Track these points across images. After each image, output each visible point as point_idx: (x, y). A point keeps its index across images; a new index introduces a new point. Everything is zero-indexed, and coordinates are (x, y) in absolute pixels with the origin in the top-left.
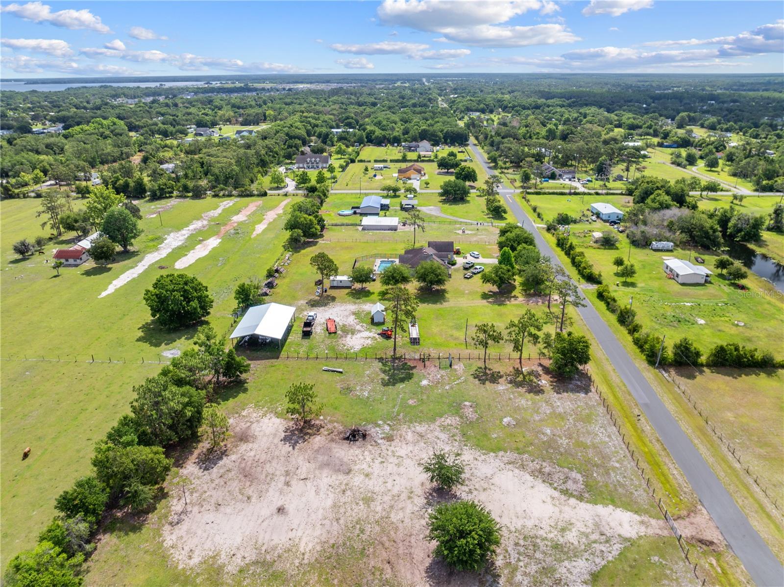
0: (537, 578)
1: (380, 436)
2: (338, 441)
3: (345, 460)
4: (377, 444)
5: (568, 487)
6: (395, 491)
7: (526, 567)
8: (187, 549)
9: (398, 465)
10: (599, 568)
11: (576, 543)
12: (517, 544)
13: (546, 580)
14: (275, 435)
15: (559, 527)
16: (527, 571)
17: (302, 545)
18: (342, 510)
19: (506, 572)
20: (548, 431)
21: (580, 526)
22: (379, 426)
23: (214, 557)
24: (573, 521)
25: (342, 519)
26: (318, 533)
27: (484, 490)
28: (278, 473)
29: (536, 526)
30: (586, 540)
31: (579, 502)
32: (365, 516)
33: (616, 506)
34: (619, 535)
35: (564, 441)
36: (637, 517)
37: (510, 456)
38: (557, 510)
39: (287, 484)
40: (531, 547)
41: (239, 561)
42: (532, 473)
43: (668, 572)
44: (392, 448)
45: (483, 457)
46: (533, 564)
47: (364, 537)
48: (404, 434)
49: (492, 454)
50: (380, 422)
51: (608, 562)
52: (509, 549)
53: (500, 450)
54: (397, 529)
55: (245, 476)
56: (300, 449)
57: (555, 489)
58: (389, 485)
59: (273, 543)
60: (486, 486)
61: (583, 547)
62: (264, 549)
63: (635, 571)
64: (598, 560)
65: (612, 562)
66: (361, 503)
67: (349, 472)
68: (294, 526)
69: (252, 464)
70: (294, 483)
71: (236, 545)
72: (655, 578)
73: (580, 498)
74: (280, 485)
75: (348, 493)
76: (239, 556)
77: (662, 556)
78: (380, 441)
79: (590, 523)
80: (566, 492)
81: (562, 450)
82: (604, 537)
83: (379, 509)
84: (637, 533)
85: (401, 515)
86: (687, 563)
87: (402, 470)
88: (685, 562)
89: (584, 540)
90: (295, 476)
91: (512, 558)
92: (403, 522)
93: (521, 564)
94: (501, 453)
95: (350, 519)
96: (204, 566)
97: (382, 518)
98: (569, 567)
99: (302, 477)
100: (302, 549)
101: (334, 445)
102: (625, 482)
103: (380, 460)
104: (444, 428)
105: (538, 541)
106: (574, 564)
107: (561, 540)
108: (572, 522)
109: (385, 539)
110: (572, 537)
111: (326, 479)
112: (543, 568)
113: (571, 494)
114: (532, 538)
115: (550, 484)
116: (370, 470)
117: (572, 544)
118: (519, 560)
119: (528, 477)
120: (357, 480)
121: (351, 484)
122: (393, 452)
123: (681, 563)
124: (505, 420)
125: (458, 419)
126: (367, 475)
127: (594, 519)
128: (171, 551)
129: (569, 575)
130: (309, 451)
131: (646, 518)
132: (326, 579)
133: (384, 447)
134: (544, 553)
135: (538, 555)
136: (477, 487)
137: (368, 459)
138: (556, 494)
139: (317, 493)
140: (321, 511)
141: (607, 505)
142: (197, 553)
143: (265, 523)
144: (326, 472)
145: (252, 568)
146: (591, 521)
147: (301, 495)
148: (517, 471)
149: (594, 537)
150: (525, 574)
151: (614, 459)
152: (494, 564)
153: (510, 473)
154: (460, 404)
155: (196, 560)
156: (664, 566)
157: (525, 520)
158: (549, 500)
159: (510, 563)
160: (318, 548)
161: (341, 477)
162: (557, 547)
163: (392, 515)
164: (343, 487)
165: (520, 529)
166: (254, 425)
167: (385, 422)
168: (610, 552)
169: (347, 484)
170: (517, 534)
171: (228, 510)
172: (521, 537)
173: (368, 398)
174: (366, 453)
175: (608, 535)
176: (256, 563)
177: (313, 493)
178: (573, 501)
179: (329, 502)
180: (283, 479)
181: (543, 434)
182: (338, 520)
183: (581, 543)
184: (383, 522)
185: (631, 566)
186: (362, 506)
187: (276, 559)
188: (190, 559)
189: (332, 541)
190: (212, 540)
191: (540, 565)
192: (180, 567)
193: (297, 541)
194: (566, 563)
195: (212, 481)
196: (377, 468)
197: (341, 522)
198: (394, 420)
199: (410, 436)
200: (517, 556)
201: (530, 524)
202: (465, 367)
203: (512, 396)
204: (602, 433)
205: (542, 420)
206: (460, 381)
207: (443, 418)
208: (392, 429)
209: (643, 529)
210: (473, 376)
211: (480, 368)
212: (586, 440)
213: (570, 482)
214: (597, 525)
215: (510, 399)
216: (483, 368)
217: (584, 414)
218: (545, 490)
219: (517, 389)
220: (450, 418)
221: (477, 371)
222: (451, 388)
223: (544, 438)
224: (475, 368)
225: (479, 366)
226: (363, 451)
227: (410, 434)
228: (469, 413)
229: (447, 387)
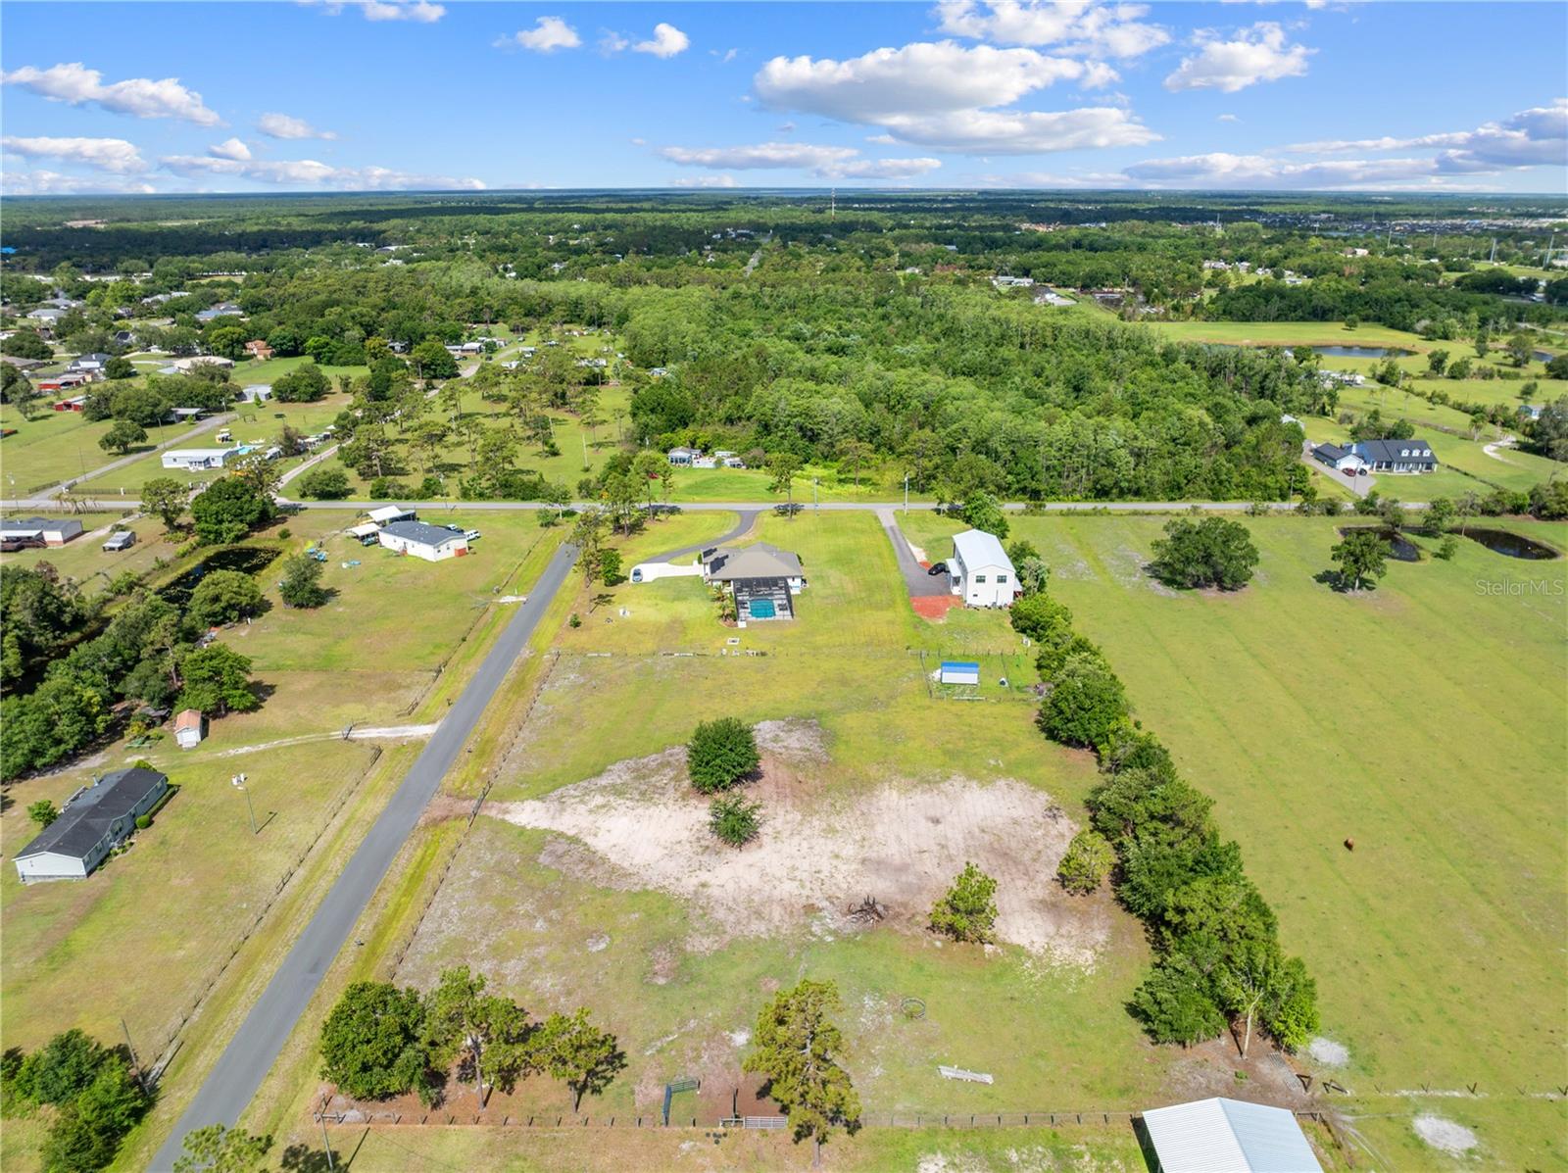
1: (826, 913)
2: (894, 906)
3: (874, 877)
4: (829, 898)
5: (566, 846)
6: (796, 839)
8: (1018, 789)
9: (794, 868)
15: (606, 809)
16: (661, 777)
18: (860, 821)
19: (682, 776)
20: (540, 924)
21: (582, 808)
22: (834, 933)
24: (586, 814)
25: (857, 815)
29: (632, 809)
30: (584, 798)
31: (565, 831)
32: (831, 816)
33: (522, 827)
34: (544, 802)
35: (526, 907)
36: (507, 817)
37: (624, 886)
38: (598, 824)
40: (648, 792)
42: (604, 860)
43: (521, 779)
44: (806, 892)
45: (666, 883)
46: (653, 781)
47: (829, 800)
48: (787, 918)
49: (650, 888)
50: (829, 939)
51: (574, 784)
52: (672, 791)
53: (636, 894)
54: (793, 805)
55: (1006, 853)
57: (585, 845)
58: (805, 845)
61: (592, 793)
63: (554, 778)
65: (571, 784)
66: (839, 828)
67: (864, 861)
69: (1009, 868)
70: (935, 848)
72: (539, 775)
73: (561, 834)
74: (952, 845)
75: (858, 838)
77: (515, 787)
78: (825, 904)
79: (569, 811)
80: (575, 841)
81: (539, 894)
82: (563, 800)
83: (816, 823)
84: (523, 804)
85: (789, 817)
87: (788, 863)
89: (587, 798)
91: (672, 784)
92: (786, 812)
93: (665, 781)
94: (636, 889)
95: (848, 815)
97: (810, 815)
99: (927, 854)
101: (899, 898)
102: (485, 854)
103: (821, 875)
104: (717, 929)
105: (637, 798)
106: (610, 782)
107: (611, 798)
109: (806, 798)
110: (599, 800)
111: (893, 852)
112: (644, 779)
113: (568, 840)
114: (643, 800)
115: (587, 850)
116: (835, 862)
117: (601, 795)
118: (665, 784)
119: (613, 857)
120: (849, 850)
121: (857, 846)
122: (803, 887)
123: (501, 784)
124: (602, 946)
125: (689, 948)
126: (837, 857)
127: (561, 815)
128: (1031, 787)
129: (622, 774)
130: (933, 887)
131: (499, 817)
133: (818, 894)
134: (637, 789)
135: (643, 787)
136: (688, 845)
137: (839, 877)
138: (589, 840)
139: (899, 839)
140: (886, 820)
141: (534, 828)
144: (897, 860)
146: (565, 814)
147: (917, 834)
148: (625, 865)
149: (574, 801)
150: (664, 775)
151: (471, 881)
153: (635, 862)
154: (675, 980)
157: (642, 814)
158: (601, 833)
159: (675, 782)
161: (872, 854)
162: (620, 794)
163: (800, 817)
164: (866, 843)
165: (652, 807)
167: (821, 940)
168: (567, 789)
169: (863, 847)
170: (658, 802)
172: (654, 800)
173: (862, 992)
174: (845, 886)
175: (556, 803)
177: (903, 837)
178: (571, 833)
179: (879, 829)
180: (953, 852)
181: (551, 921)
182: (863, 814)
183: (591, 796)
184: (809, 811)
186: (836, 825)
188: (1008, 783)
192: (1012, 777)
194: (619, 781)
196: (825, 866)
198: (806, 946)
199: (777, 913)
200: (666, 787)
201: (640, 811)
202: (632, 1092)
203: (562, 1000)
204: (450, 921)
205: (538, 945)
206: (659, 1044)
207: (715, 948)
208: (808, 926)
209: (512, 807)
210: (624, 1061)
211: (596, 1090)
212: (488, 908)
213: (559, 853)
214: (563, 810)
215: (569, 993)
216: (588, 1091)
217: (448, 959)
218: (599, 844)
219: (539, 1020)
220: (702, 949)
221: (609, 1080)
222: (683, 1023)
223: (554, 913)
224: (609, 1087)
225: (596, 1097)
226: (849, 888)
227: (776, 916)
228: (664, 959)
229: (692, 1023)
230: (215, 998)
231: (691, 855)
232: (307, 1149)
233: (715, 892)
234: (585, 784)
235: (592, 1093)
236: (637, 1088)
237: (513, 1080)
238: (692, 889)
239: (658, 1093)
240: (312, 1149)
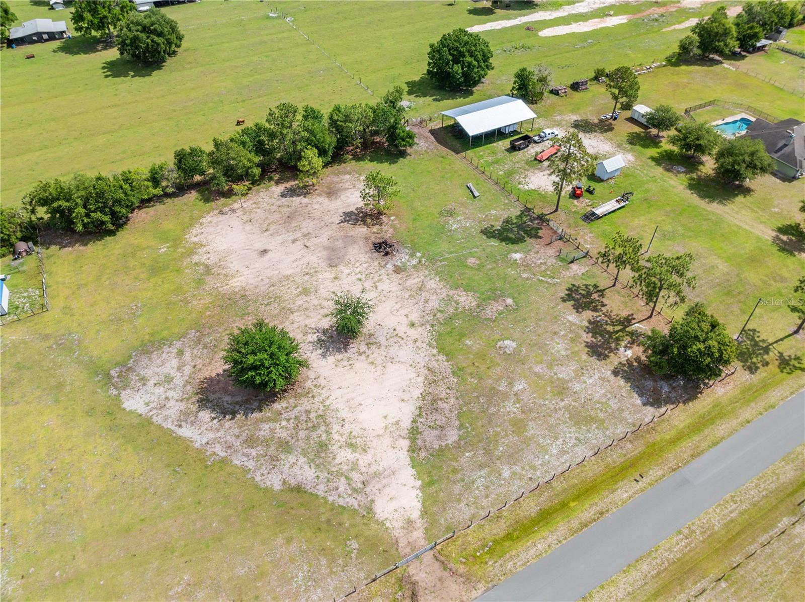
0: (272, 441)
1: (399, 263)
2: (370, 241)
3: (347, 257)
4: (383, 266)
5: (425, 433)
7: (282, 428)
8: (202, 230)
10: (311, 491)
11: (337, 461)
12: (308, 412)
13: (273, 448)
14: (350, 206)
15: (354, 441)
16: (277, 430)
17: (235, 280)
18: (284, 283)
19: (269, 414)
20: (519, 386)
21: (364, 460)
22: (412, 255)
23: (202, 245)
24: (371, 452)
25: (276, 287)
26: (252, 281)
27: (372, 363)
28: (303, 230)
29: (343, 420)
30: (347, 470)
31: (406, 450)
32: (286, 299)
33: (422, 488)
34: (373, 501)
35: (511, 408)
36: (415, 515)
37: (443, 366)
38: (381, 432)
39: (294, 241)
40: (310, 425)
41: (205, 258)
43: (340, 561)
44: (385, 277)
45: (424, 345)
46: (289, 432)
47: (262, 308)
48: (414, 276)
49: (435, 351)
50: (419, 254)
51: (325, 498)
52: (299, 408)
53: (447, 355)
55: (289, 217)
56: (341, 227)
57: (414, 421)
59: (230, 265)
60: (379, 361)
61: (334, 469)
62: (222, 263)
63: (324, 526)
64: (322, 487)
65: (326, 502)
66: (300, 289)
67: (333, 266)
68: (251, 267)
69: (305, 213)
70: (298, 243)
71: (217, 249)
72: (323, 549)
73: (413, 449)
74: (292, 237)
75: (306, 278)
76: (209, 256)
77: (361, 553)
78: (389, 266)
79: (374, 468)
80: (414, 433)
81: (492, 410)
82: (360, 486)
84: (386, 519)
85: (300, 319)
86: (365, 582)
88: (366, 579)
89: (346, 467)
90: (306, 240)
91: (287, 414)
92: (293, 323)
93: (284, 423)
94: (442, 358)
95: (278, 291)
96: (192, 245)
97: (290, 309)
98: (299, 463)
99: (308, 244)
100: (231, 282)
101: (362, 242)
102: (478, 488)
103: (363, 277)
104: (447, 300)
105: (323, 428)
106: (306, 467)
107: (334, 448)
108: (369, 450)
110: (344, 456)
111: (315, 257)
112: (287, 443)
113: (416, 439)
114: (324, 422)
115: (420, 415)
116: (344, 277)
117: (334, 459)
118: (288, 420)
119: (417, 393)
120: (326, 275)
121: (317, 274)
122: (380, 280)
123: (362, 575)
124: (507, 342)
125: (474, 304)
126: (336, 278)
127: (385, 470)
128: (197, 226)
129: (288, 465)
130: (342, 233)
131: (419, 523)
132: (209, 307)
133: (383, 271)
134: (308, 438)
135: (302, 434)
136: (371, 356)
137: (357, 270)
138: (406, 424)
139: (296, 260)
140: (277, 272)
141: (418, 477)
142: (201, 236)
143: (247, 251)
144: (323, 253)
145: (201, 267)
146: (381, 468)
147: (287, 254)
148: (421, 379)
149: (355, 476)
150: (272, 430)
151: (516, 468)
152: (274, 402)
153: (413, 375)
154: (503, 296)
155: (195, 239)
156: (348, 554)
157: (347, 409)
158: (391, 420)
159: (281, 414)
160: (237, 290)
161: (323, 265)
162: (323, 447)
163: (296, 314)
164: (312, 271)
165: (331, 408)
166: (353, 190)
167: (422, 257)
168: (339, 496)
169: (316, 272)
170: (322, 408)
171: (248, 227)
172: (320, 412)
173: (450, 230)
175: (368, 490)
176: (207, 266)
177: (294, 258)
178: (405, 443)
179: (289, 272)
180: (299, 235)
181: (510, 383)
182: (273, 285)
183: (340, 466)
184: (285, 312)
185: (328, 521)
186: (295, 292)
187: (216, 273)
188: (195, 236)
189: (247, 293)
190: (216, 236)
191: (290, 438)
192: (186, 237)
193: (239, 275)
194: (302, 460)
195: (273, 205)
196: (350, 279)
197: (272, 288)
198: (431, 261)
199: (413, 282)
200: (293, 416)
201: (343, 414)
202: (583, 274)
203: (562, 333)
204: (565, 442)
205: (537, 375)
206: (549, 280)
207: (465, 293)
208: (414, 266)
209: (398, 524)
210: (571, 286)
211: (596, 286)
212: (532, 429)
213: (436, 432)
214: (377, 475)
215: (555, 333)
216: (599, 289)
217: (593, 413)
218: (405, 413)
219: (584, 333)
220: (470, 297)
221: (586, 286)
222: (527, 279)
223: (503, 387)
224: (590, 283)
225: (598, 284)
226: (366, 262)
227: (417, 280)
228: (493, 309)
229: (525, 275)
230: (765, 530)
231: (383, 348)
232: (743, 366)
233: (415, 317)
234: (321, 490)
235: (598, 287)
236: (580, 274)
237: (625, 318)
238: (420, 329)
239: (574, 267)
240: (742, 364)
